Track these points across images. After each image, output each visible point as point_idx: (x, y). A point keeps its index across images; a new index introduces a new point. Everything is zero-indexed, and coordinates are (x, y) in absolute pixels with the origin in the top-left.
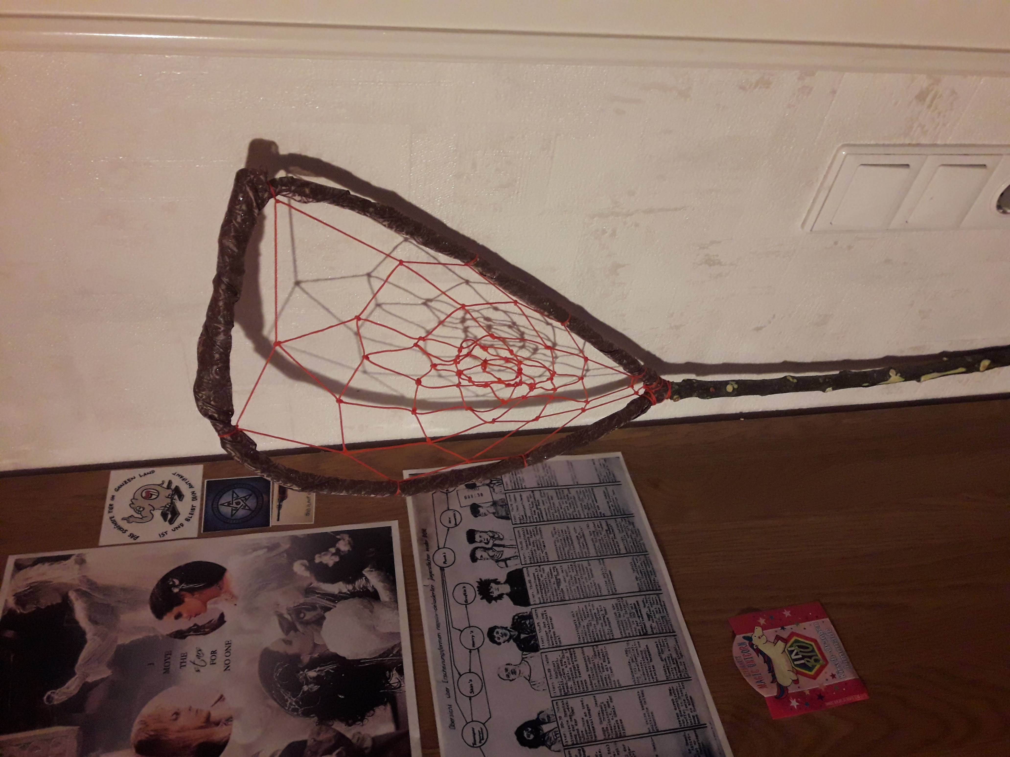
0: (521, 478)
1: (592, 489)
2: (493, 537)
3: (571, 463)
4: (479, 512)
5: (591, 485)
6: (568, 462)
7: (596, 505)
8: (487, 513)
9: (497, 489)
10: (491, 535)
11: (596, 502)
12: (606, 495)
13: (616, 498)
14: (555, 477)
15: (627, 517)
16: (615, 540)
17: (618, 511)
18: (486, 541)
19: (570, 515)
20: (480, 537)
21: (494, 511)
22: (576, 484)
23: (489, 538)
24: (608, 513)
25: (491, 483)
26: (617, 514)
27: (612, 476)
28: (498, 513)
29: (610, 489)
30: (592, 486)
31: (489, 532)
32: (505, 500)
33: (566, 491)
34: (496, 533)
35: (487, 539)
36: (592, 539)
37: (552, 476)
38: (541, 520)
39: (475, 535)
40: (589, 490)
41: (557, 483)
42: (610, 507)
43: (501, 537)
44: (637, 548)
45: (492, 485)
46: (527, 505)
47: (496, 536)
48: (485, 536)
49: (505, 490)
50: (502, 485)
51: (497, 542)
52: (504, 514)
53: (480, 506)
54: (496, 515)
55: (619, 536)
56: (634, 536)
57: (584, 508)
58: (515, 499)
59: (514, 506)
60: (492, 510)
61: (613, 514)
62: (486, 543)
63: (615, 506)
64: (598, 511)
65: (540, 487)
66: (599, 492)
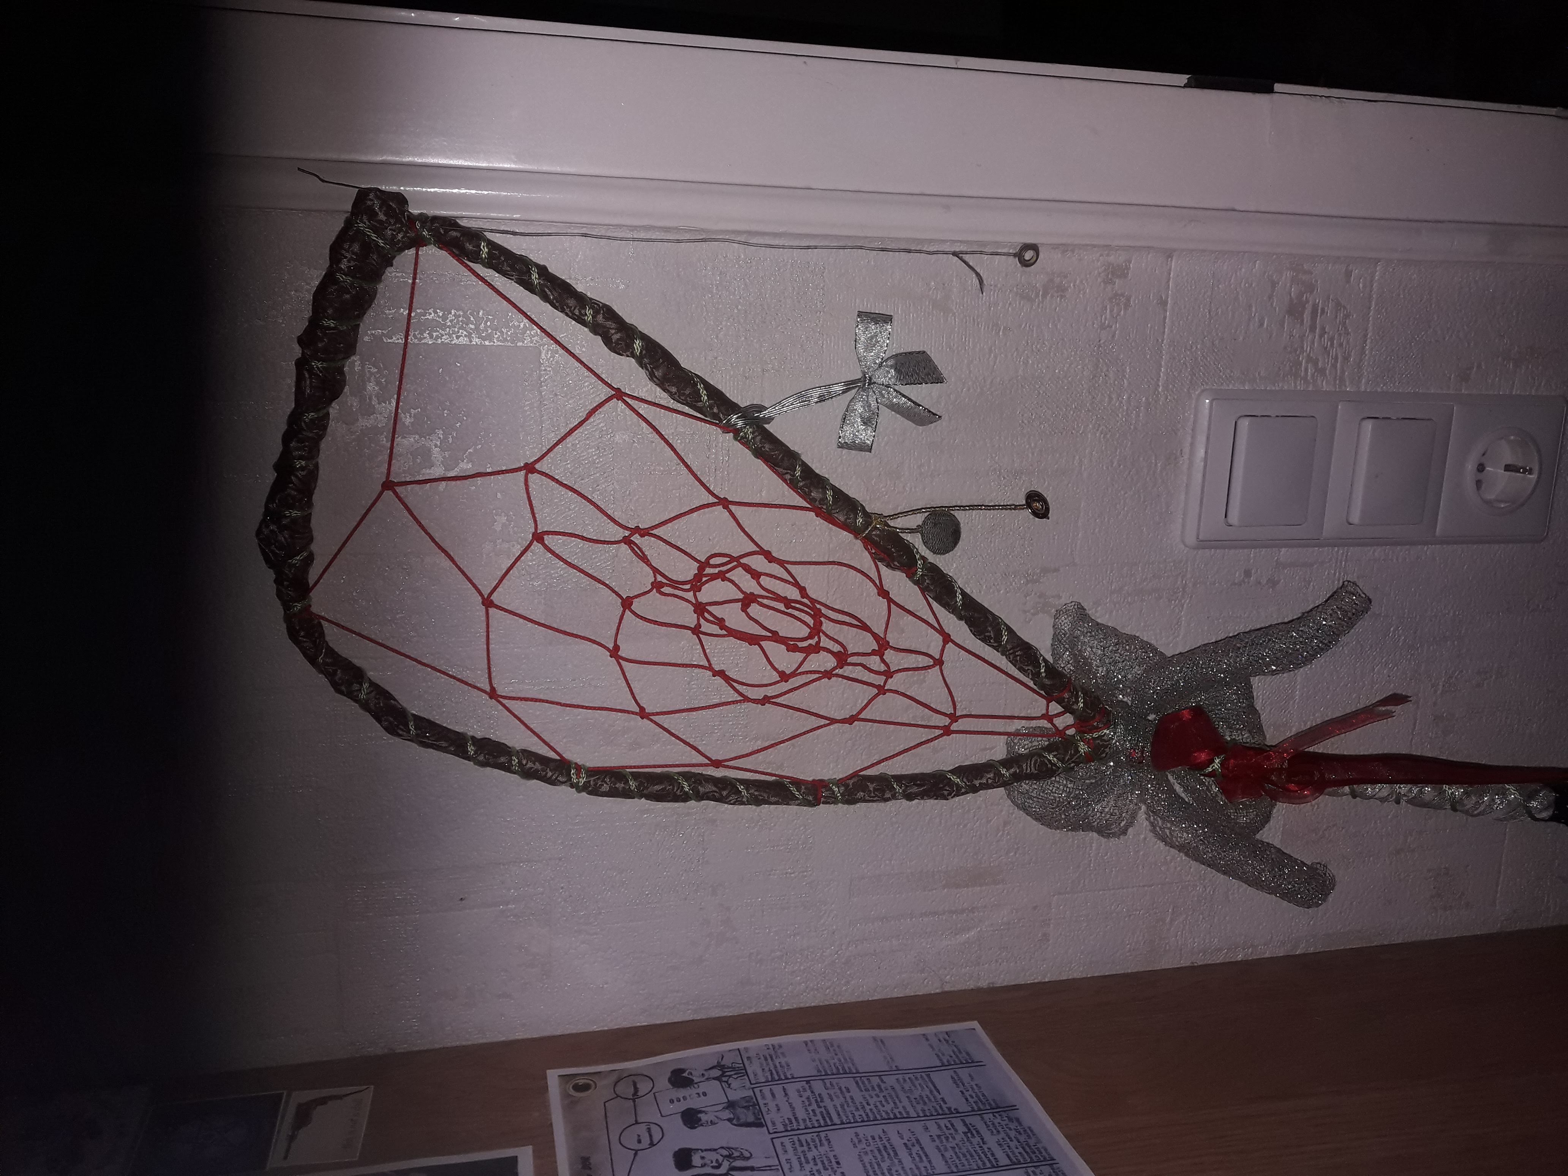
0: (783, 1063)
1: (928, 1076)
2: (729, 1156)
3: (882, 1041)
4: (700, 1120)
5: (924, 1070)
6: (875, 1039)
7: (939, 1097)
8: (716, 1120)
9: (735, 1084)
10: (725, 1153)
11: (939, 1092)
12: (957, 1081)
13: (976, 1085)
14: (852, 1060)
15: (1004, 1111)
16: (985, 1147)
17: (984, 1104)
18: (714, 1164)
19: (887, 1113)
20: (703, 1158)
21: (732, 1116)
22: (894, 1068)
23: (720, 1159)
24: (964, 1107)
25: (722, 1075)
26: (982, 1107)
27: (964, 1054)
28: (738, 1119)
29: (964, 1073)
30: (928, 1071)
31: (719, 1151)
32: (752, 1098)
33: (875, 1081)
34: (735, 1149)
35: (717, 1160)
36: (938, 1148)
37: (845, 1059)
38: (827, 1122)
39: (691, 1156)
40: (922, 1077)
41: (856, 1069)
42: (967, 1099)
43: (747, 1154)
44: (1033, 1156)
45: (724, 1079)
46: (797, 1103)
47: (736, 1154)
48: (713, 1156)
49: (751, 1084)
50: (746, 1077)
51: (739, 1163)
52: (751, 1119)
53: (701, 1112)
54: (735, 1122)
55: (991, 1141)
56: (1022, 1138)
57: (915, 1104)
58: (773, 1095)
59: (772, 1105)
60: (727, 1114)
61: (976, 1108)
62: (713, 1167)
63: (977, 1096)
64: (944, 1106)
65: (822, 1075)
66: (943, 1080)
